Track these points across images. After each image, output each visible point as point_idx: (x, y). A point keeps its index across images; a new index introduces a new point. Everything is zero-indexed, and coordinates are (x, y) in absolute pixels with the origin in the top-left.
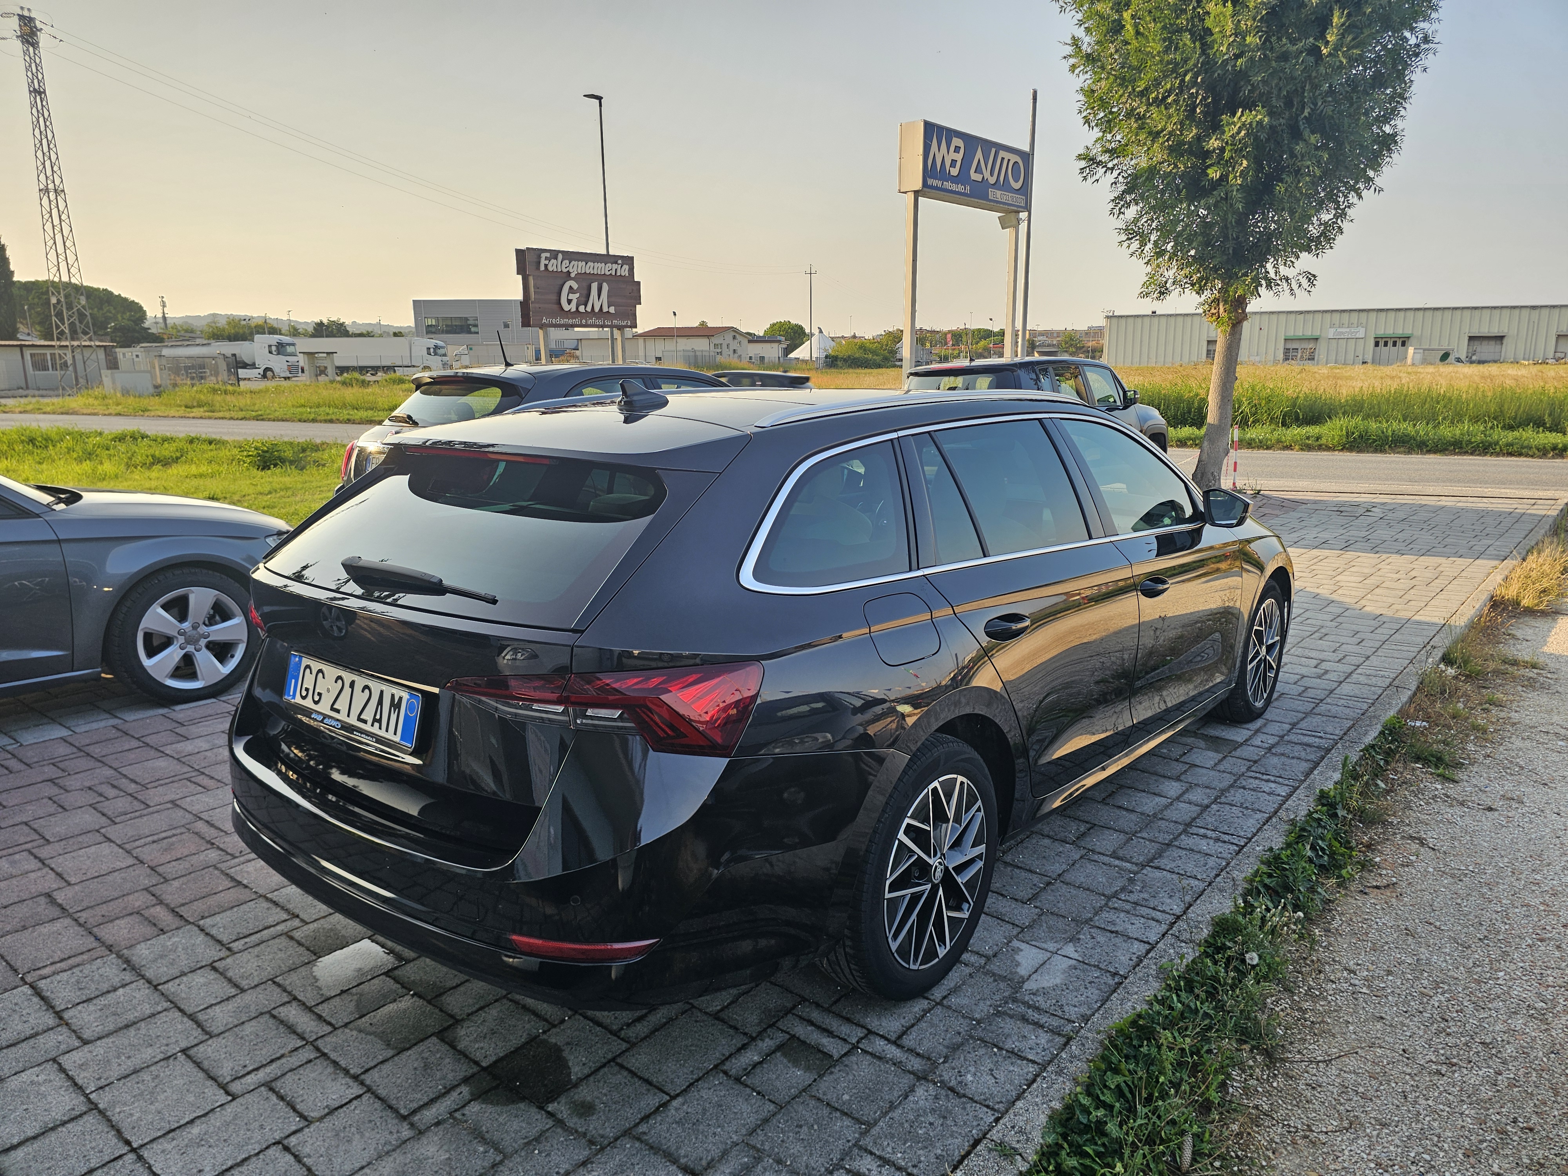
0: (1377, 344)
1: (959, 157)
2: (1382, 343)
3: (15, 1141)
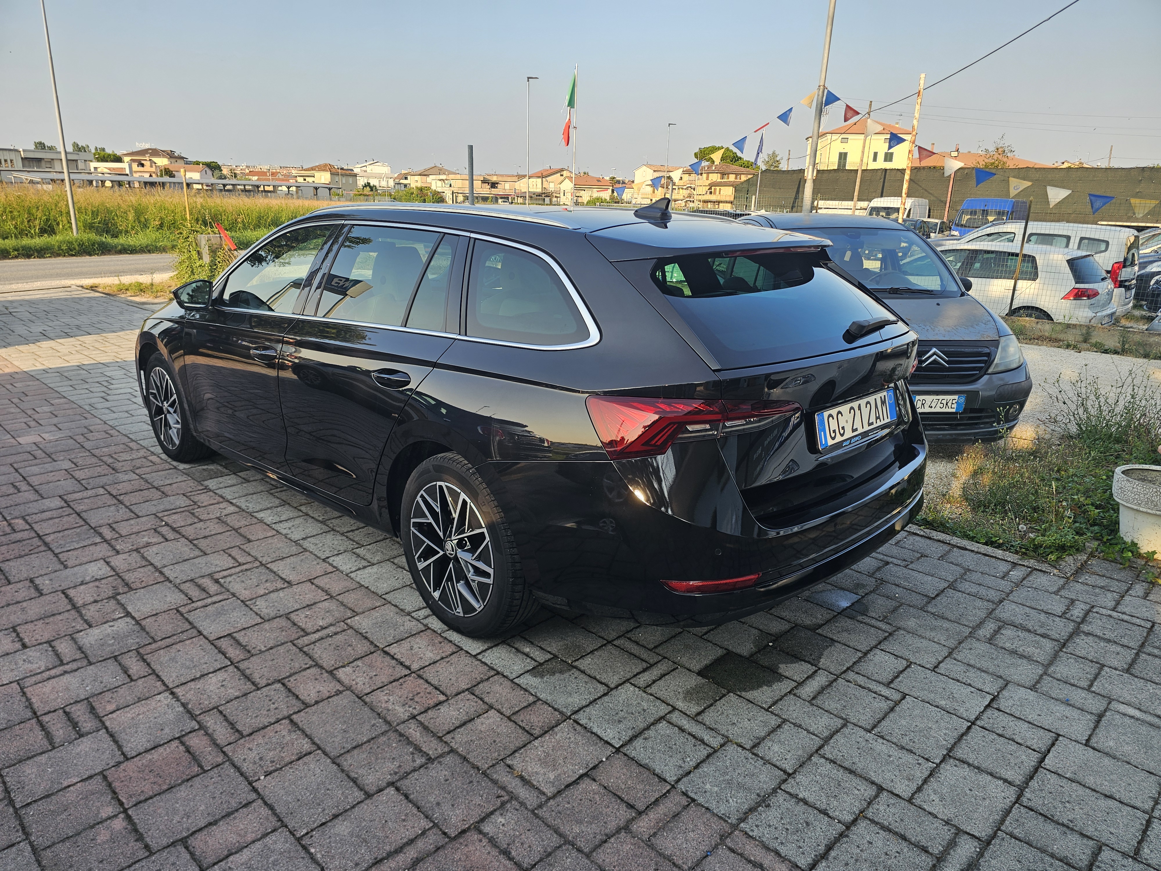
3: (1000, 782)
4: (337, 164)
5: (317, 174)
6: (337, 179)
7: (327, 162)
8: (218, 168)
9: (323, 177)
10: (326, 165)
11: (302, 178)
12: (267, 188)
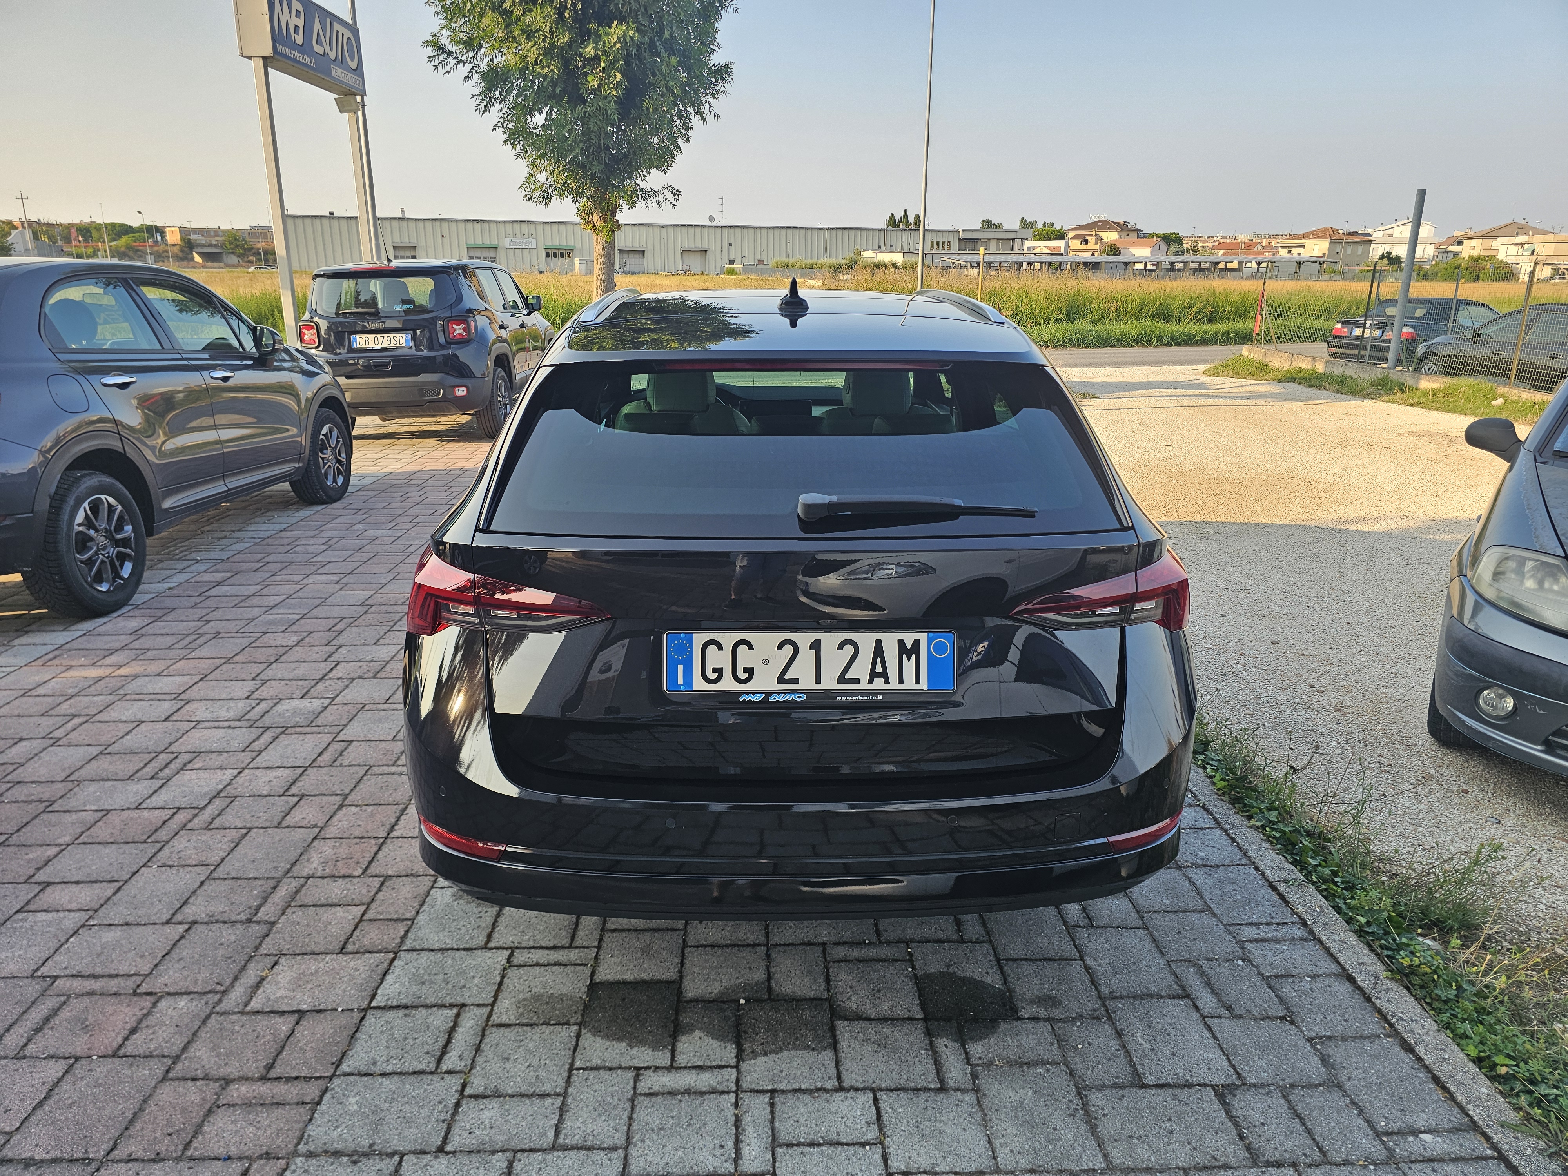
0: (548, 255)
1: (300, 22)
2: (551, 254)
4: (1343, 227)
5: (1309, 243)
6: (1338, 248)
7: (1329, 225)
8: (1178, 240)
9: (1317, 247)
10: (1326, 229)
11: (1286, 250)
12: (1229, 266)
